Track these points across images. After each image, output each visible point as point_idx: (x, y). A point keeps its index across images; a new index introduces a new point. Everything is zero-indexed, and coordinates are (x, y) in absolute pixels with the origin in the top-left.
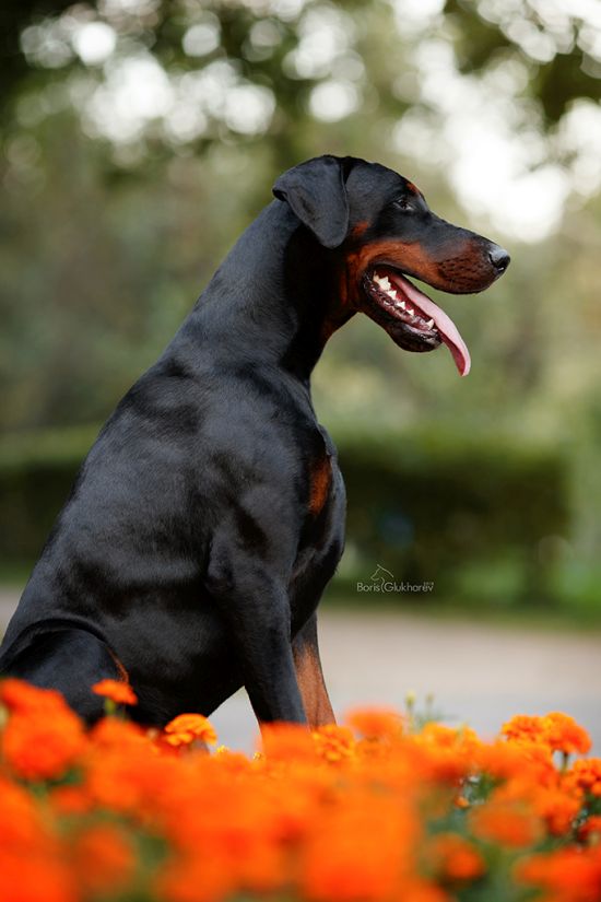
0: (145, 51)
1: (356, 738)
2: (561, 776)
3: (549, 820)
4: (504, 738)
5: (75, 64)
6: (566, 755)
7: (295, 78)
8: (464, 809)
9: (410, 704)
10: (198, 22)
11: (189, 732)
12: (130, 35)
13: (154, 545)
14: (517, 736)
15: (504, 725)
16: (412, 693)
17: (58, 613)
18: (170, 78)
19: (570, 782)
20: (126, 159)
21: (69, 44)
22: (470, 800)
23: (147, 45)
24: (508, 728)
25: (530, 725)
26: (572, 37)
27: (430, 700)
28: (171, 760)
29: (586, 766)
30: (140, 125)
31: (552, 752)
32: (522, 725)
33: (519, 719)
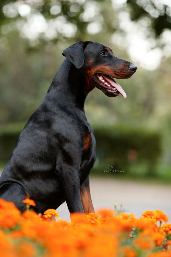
0: (39, 13)
1: (100, 217)
2: (159, 228)
3: (156, 241)
4: (143, 217)
5: (19, 17)
6: (161, 222)
7: (83, 22)
8: (131, 238)
9: (115, 207)
10: (55, 5)
11: (51, 214)
12: (35, 8)
13: (38, 160)
14: (146, 216)
15: (143, 213)
16: (116, 204)
17: (11, 179)
18: (46, 21)
19: (162, 230)
20: (33, 45)
21: (17, 11)
22: (132, 235)
23: (40, 11)
24: (144, 214)
25: (150, 213)
26: (164, 11)
27: (121, 206)
28: (46, 223)
29: (166, 226)
30: (37, 35)
31: (157, 221)
32: (148, 213)
33: (147, 212)
